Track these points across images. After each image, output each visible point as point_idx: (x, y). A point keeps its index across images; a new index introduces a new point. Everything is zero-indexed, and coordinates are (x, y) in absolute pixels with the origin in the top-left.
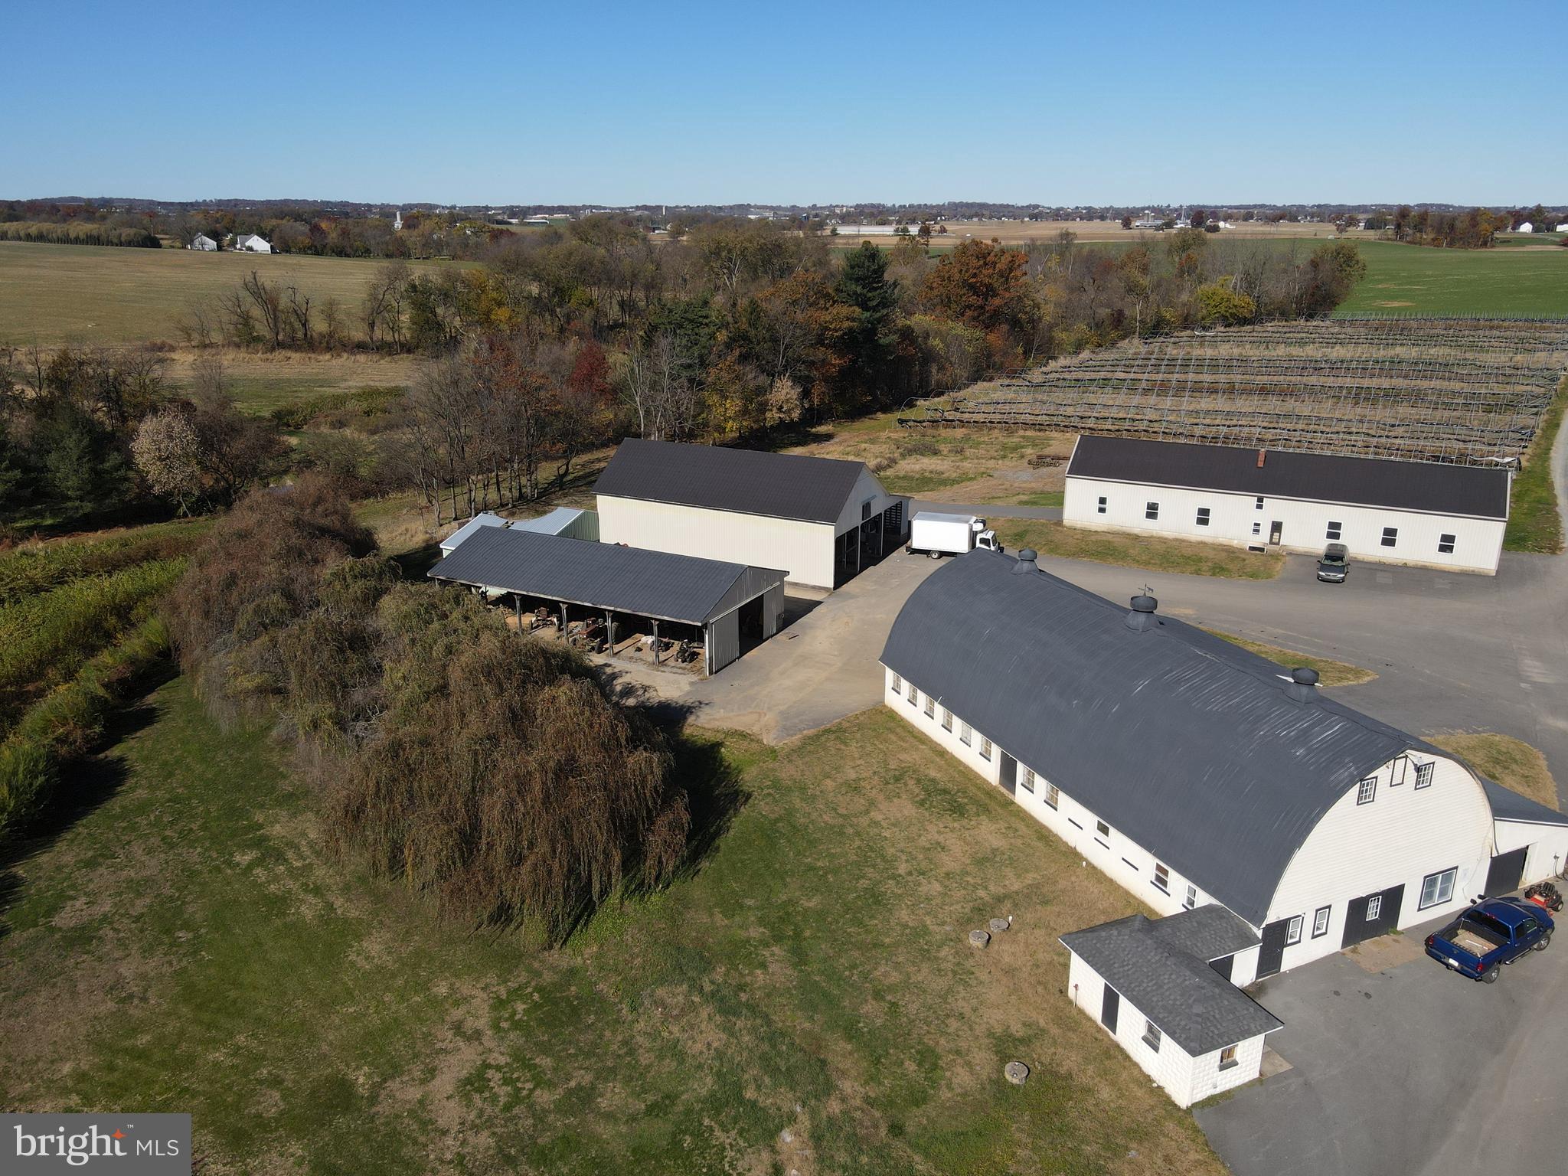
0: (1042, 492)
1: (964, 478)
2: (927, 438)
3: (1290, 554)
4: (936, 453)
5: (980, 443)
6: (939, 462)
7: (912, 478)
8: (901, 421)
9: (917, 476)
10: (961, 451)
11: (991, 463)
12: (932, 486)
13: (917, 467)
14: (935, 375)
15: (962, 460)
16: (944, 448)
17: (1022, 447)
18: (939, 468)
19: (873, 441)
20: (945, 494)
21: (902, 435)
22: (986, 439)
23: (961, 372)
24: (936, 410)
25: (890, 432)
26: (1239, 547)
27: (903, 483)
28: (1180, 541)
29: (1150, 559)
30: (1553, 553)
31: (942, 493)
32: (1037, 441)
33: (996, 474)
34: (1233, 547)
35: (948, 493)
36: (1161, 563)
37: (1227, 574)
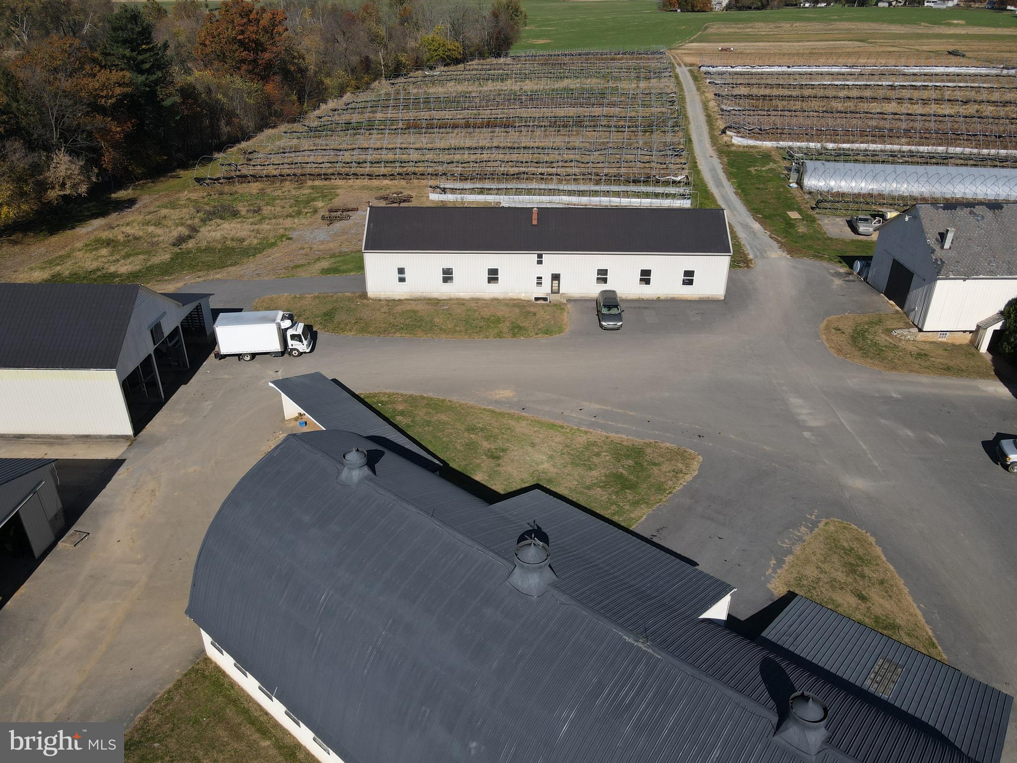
0: (341, 254)
1: (265, 246)
2: (225, 197)
3: (569, 300)
4: (235, 214)
5: (274, 199)
6: (239, 226)
7: (214, 250)
8: (199, 180)
9: (219, 246)
10: (258, 211)
11: (288, 222)
12: (234, 258)
13: (218, 235)
14: (225, 129)
15: (260, 222)
16: (242, 208)
17: (314, 200)
18: (240, 234)
19: (173, 206)
20: (248, 267)
21: (201, 194)
22: (279, 193)
23: (248, 122)
24: (230, 165)
25: (190, 192)
26: (526, 299)
27: (206, 258)
28: (476, 300)
29: (455, 326)
30: (748, 267)
31: (245, 267)
32: (325, 191)
33: (294, 235)
34: (522, 300)
35: (252, 265)
36: (466, 330)
37: (525, 334)
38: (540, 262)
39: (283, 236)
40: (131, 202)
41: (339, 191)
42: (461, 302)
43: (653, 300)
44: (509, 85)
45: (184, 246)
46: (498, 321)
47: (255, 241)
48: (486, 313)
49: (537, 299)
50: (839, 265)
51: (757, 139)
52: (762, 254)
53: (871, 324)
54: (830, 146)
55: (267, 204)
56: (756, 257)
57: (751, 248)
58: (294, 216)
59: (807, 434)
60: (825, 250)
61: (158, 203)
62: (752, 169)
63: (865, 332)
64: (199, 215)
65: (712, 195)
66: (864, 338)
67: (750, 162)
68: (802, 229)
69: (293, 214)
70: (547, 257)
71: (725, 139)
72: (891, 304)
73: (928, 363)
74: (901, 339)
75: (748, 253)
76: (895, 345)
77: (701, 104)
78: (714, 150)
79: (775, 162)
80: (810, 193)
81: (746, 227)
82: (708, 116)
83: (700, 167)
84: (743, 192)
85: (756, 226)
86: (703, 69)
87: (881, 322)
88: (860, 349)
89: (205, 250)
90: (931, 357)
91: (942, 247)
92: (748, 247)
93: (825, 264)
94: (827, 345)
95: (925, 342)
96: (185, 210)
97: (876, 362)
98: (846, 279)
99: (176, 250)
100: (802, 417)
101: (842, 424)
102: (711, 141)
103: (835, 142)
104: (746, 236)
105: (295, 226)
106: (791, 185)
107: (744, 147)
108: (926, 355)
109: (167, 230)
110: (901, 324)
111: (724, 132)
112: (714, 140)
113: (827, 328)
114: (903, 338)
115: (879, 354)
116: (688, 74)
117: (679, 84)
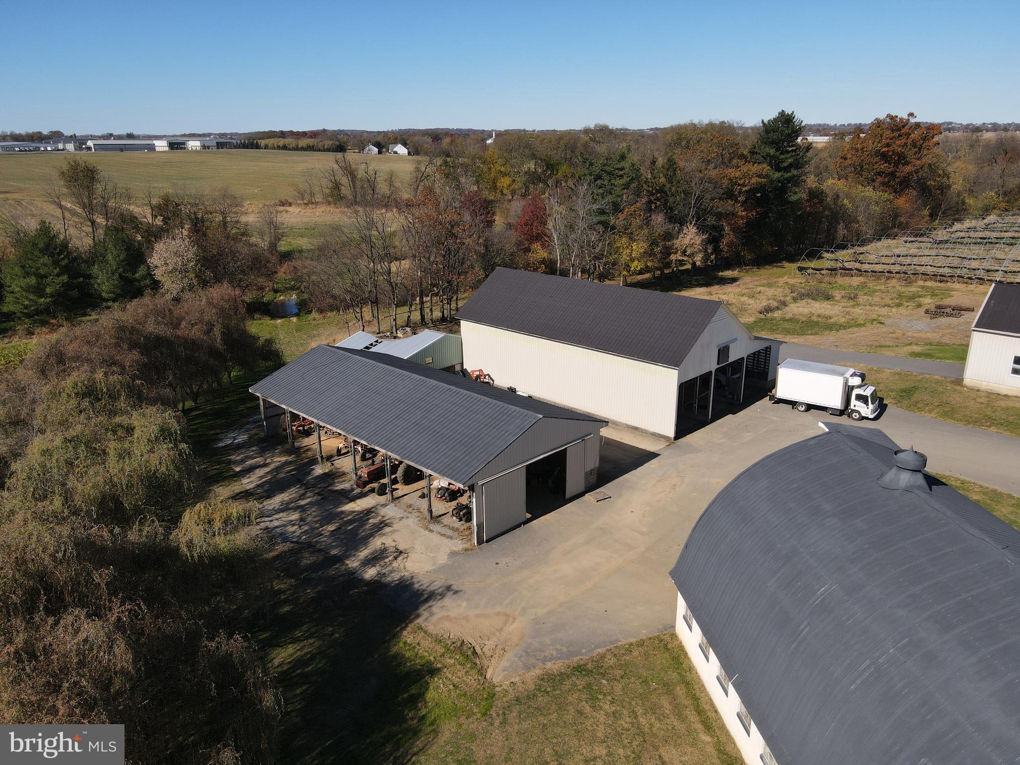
0: (939, 344)
1: (853, 324)
2: (823, 285)
4: (828, 298)
6: (829, 307)
7: (797, 321)
9: (804, 319)
10: (854, 298)
11: (885, 310)
12: (816, 329)
13: (806, 311)
14: (841, 231)
15: (854, 306)
16: (838, 295)
18: (828, 313)
19: (770, 285)
20: (829, 339)
21: (799, 281)
22: (883, 287)
23: (867, 230)
24: (837, 260)
25: (788, 278)
27: (788, 326)
31: (825, 338)
32: (938, 291)
33: (888, 321)
35: (832, 338)
39: (875, 320)
40: (734, 280)
41: (954, 293)
45: (769, 315)
47: (843, 320)
55: (866, 294)
58: (892, 307)
61: (757, 283)
64: (792, 295)
69: (892, 305)
89: (789, 320)
96: (779, 290)
99: (762, 316)
105: (891, 314)
109: (758, 301)
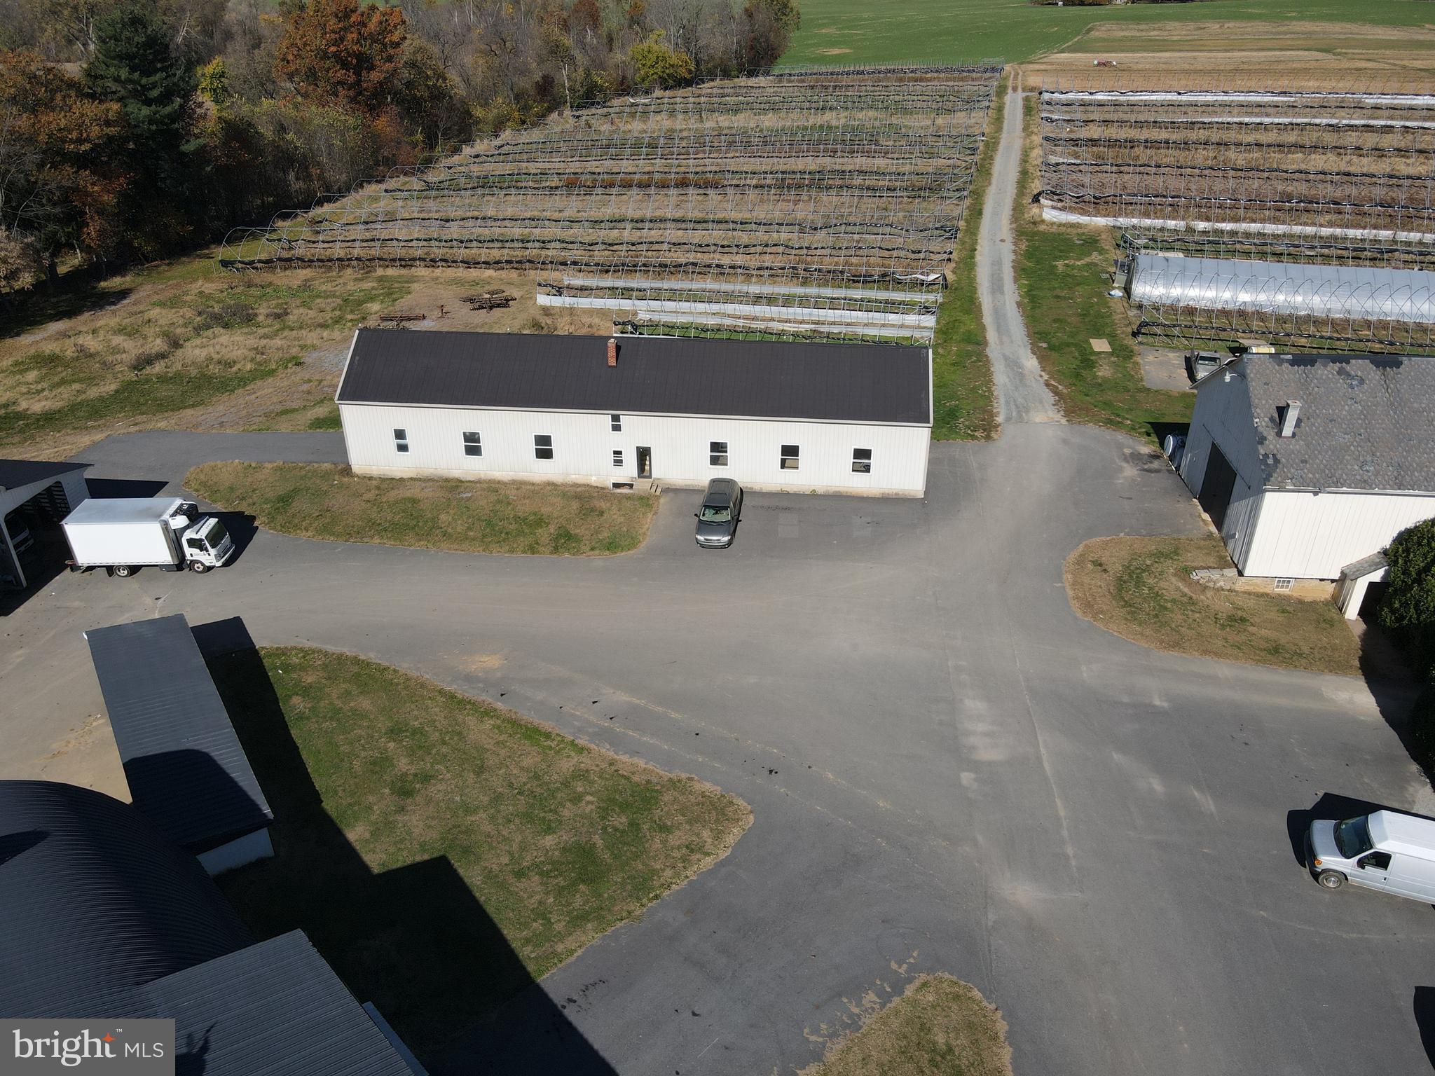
1: (263, 372)
3: (668, 490)
4: (249, 320)
5: (316, 296)
6: (242, 339)
7: (183, 379)
8: (225, 263)
10: (283, 315)
11: (314, 337)
12: (204, 394)
13: (204, 354)
14: (294, 184)
15: (275, 333)
16: (264, 311)
17: (371, 299)
18: (234, 353)
19: (173, 303)
22: (329, 286)
23: (337, 175)
24: (280, 240)
25: (206, 281)
26: (599, 485)
27: (164, 392)
28: (518, 485)
29: (469, 529)
30: (988, 438)
31: (210, 409)
32: (396, 285)
33: (309, 358)
34: (591, 486)
35: (221, 408)
36: (484, 536)
37: (574, 548)
38: (616, 428)
39: (293, 359)
41: (415, 286)
42: (493, 487)
43: (804, 495)
44: (743, 121)
46: (540, 522)
47: (249, 366)
48: (525, 508)
49: (616, 485)
50: (1145, 439)
51: (1084, 212)
52: (1021, 413)
53: (1159, 556)
54: (1201, 225)
55: (303, 304)
56: (1008, 419)
57: (1007, 403)
58: (327, 327)
59: (966, 777)
60: (1130, 410)
61: (156, 299)
62: (1060, 264)
63: (1144, 571)
64: (197, 320)
65: (979, 308)
66: (1139, 582)
67: (1061, 251)
68: (1104, 371)
69: (329, 322)
70: (627, 420)
71: (1035, 210)
72: (1203, 520)
73: (1243, 637)
74: (1206, 587)
75: (998, 413)
76: (1191, 598)
77: (1020, 153)
78: (1011, 229)
79: (1101, 251)
80: (1140, 307)
81: (1013, 365)
82: (1024, 173)
83: (979, 258)
84: (1031, 304)
85: (1031, 363)
86: (1046, 96)
87: (1177, 554)
88: (1127, 604)
89: (171, 378)
90: (1253, 625)
91: (1279, 434)
92: (1002, 400)
93: (1120, 437)
94: (1070, 593)
95: (1249, 594)
96: (184, 311)
97: (1148, 632)
98: (1146, 467)
99: (132, 376)
100: (972, 740)
101: (1039, 759)
102: (1013, 216)
103: (1208, 219)
104: (1007, 380)
105: (319, 342)
106: (1113, 293)
107: (1060, 225)
108: (1242, 620)
109: (139, 343)
110: (1211, 560)
111: (1036, 199)
112: (1018, 209)
113: (1080, 561)
114: (1211, 585)
115: (1156, 616)
116: (1020, 103)
117: (998, 121)
